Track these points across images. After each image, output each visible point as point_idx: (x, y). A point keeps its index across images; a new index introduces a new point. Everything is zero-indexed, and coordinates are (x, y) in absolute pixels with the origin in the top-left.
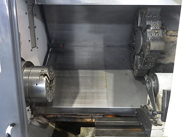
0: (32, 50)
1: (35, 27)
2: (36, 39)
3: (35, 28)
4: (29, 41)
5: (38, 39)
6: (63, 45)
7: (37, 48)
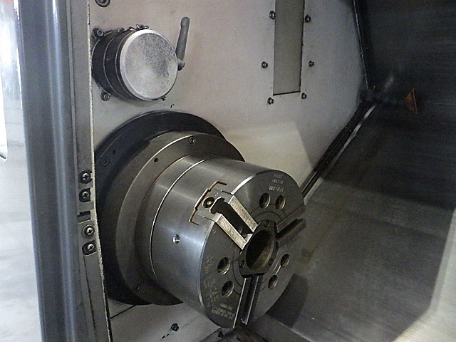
0: (270, 101)
1: (307, 19)
2: (305, 64)
3: (305, 24)
4: (265, 65)
5: (311, 64)
6: (420, 98)
7: (304, 96)
